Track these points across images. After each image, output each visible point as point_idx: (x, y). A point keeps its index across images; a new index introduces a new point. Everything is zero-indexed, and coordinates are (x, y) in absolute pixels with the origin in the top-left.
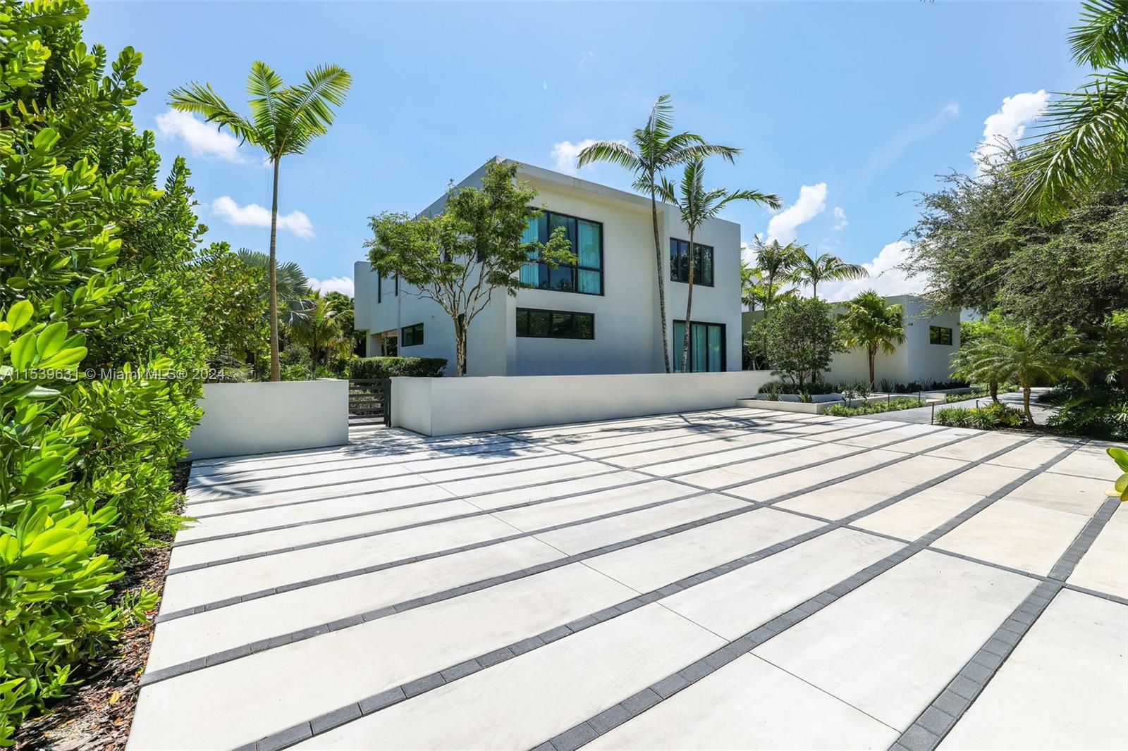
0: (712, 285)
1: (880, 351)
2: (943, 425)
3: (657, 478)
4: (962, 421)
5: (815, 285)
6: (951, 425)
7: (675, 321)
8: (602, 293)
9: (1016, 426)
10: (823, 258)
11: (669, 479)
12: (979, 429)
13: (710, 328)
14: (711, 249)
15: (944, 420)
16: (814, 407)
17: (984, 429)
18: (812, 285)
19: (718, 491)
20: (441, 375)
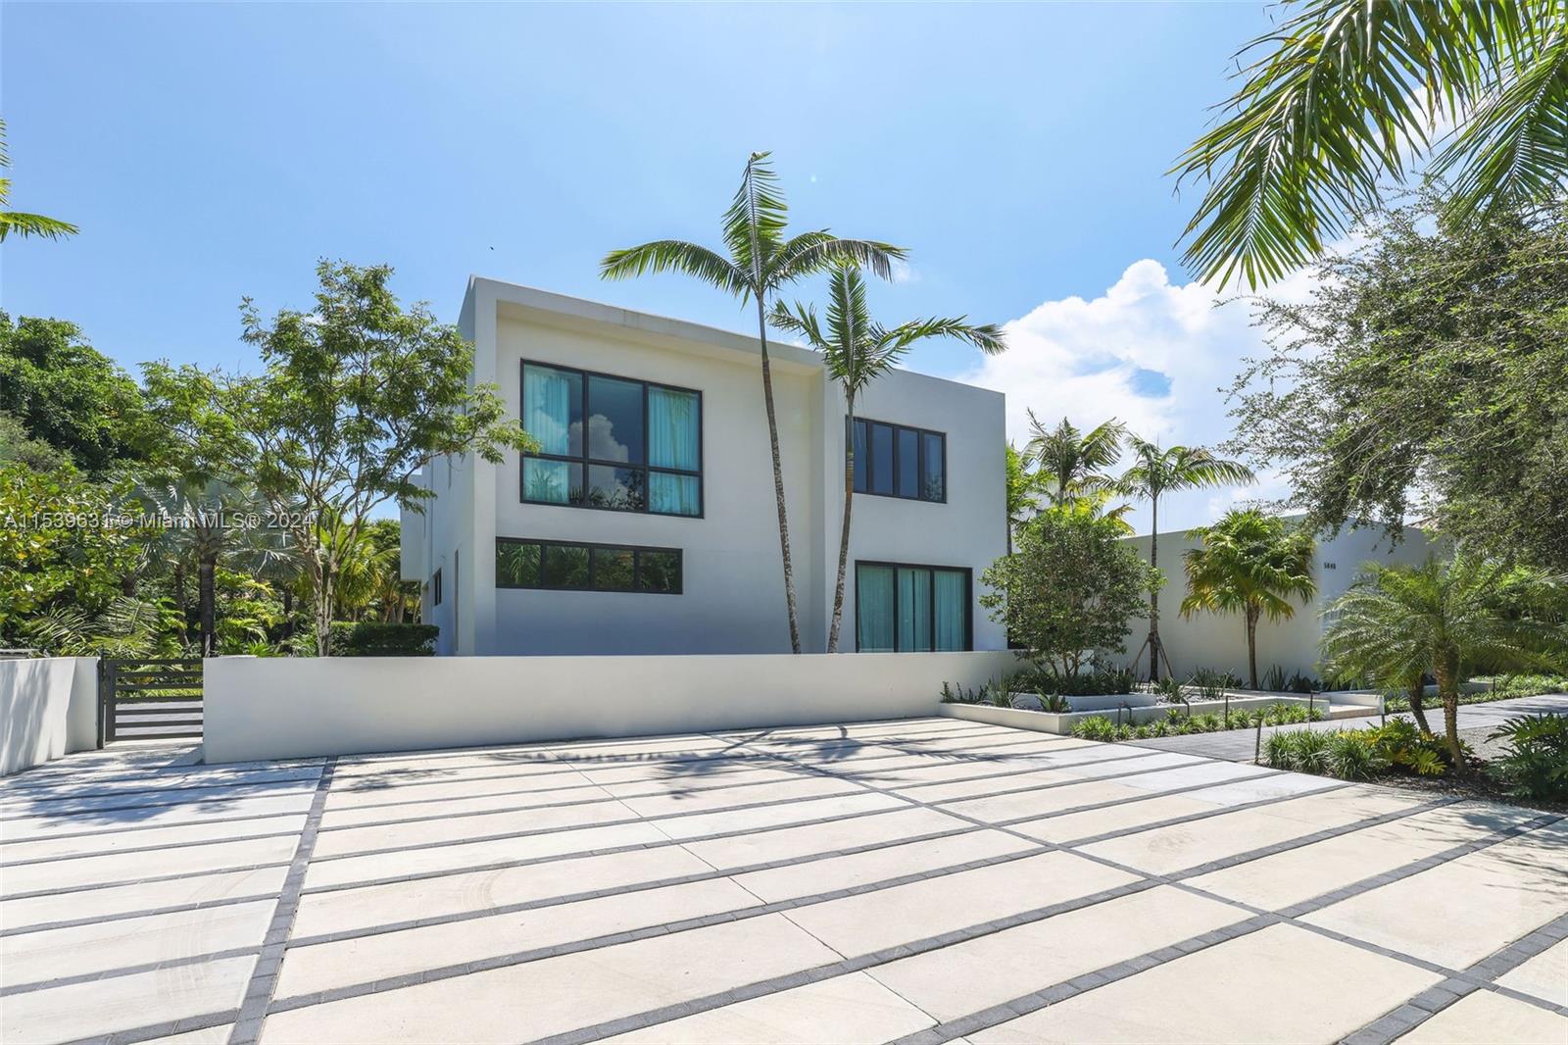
0: (943, 499)
1: (1264, 618)
2: (1273, 765)
3: (917, 804)
4: (1309, 759)
5: (1155, 500)
6: (1287, 766)
7: (859, 563)
8: (701, 515)
9: (1430, 776)
10: (1172, 452)
11: (930, 805)
12: (1338, 778)
13: (939, 576)
14: (943, 436)
15: (1279, 759)
16: (1054, 720)
17: (1348, 778)
18: (1151, 500)
19: (998, 826)
20: (430, 653)
